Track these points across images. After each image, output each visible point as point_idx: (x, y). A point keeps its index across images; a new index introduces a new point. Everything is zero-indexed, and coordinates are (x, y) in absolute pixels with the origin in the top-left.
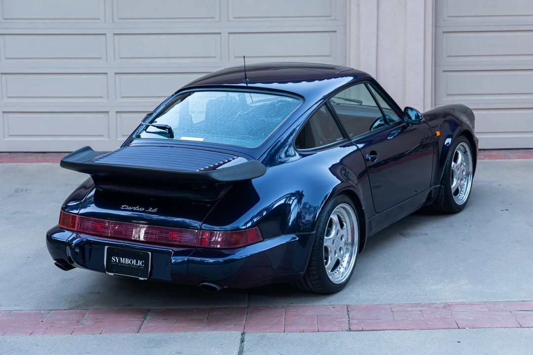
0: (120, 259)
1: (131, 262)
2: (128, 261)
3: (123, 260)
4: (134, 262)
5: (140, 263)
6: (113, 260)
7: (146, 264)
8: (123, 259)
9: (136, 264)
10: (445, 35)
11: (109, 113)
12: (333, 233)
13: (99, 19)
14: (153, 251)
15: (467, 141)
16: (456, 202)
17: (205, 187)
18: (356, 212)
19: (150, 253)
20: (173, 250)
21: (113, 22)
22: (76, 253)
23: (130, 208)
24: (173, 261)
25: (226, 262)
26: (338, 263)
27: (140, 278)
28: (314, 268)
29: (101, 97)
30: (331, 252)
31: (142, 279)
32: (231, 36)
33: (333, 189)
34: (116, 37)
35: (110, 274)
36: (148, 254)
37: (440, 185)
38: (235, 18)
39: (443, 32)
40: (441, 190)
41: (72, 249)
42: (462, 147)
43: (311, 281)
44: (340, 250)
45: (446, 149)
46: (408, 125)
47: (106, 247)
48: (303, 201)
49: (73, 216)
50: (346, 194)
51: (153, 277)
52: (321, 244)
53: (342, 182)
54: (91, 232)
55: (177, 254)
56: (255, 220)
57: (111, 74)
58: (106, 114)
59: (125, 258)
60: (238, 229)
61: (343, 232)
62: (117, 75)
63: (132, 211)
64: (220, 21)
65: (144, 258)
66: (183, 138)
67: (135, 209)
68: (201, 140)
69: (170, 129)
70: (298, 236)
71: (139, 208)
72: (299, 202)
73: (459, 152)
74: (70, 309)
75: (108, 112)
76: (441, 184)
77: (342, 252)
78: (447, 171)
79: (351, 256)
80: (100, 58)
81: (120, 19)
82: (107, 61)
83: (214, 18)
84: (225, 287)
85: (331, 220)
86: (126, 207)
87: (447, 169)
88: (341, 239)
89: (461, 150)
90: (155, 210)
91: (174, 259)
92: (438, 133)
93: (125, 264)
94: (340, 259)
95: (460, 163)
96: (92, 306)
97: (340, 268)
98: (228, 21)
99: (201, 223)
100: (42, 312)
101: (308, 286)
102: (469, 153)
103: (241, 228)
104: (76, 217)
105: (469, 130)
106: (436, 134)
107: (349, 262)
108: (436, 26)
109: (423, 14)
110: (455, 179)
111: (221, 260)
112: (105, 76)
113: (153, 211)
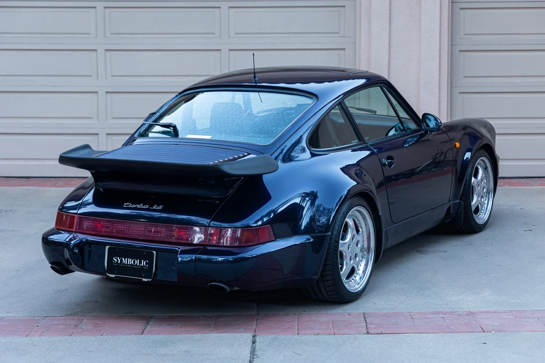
0: (122, 259)
1: (134, 262)
2: (130, 261)
3: (125, 261)
4: (137, 262)
5: (144, 263)
6: (115, 261)
7: (150, 264)
8: (125, 259)
9: (139, 264)
10: (462, 53)
11: (100, 135)
12: (349, 237)
13: (89, 34)
14: (157, 250)
15: (488, 156)
16: (477, 221)
17: (213, 182)
18: (373, 218)
19: (155, 252)
20: (179, 249)
21: (105, 37)
22: (74, 254)
23: (134, 206)
24: (180, 259)
25: (235, 261)
26: (352, 271)
27: (144, 280)
28: (328, 273)
29: (91, 118)
30: (346, 257)
31: (146, 280)
32: (232, 53)
33: (348, 190)
34: (108, 53)
35: (111, 276)
36: (153, 253)
37: (458, 201)
38: (236, 34)
39: (460, 51)
40: (461, 206)
41: (71, 250)
42: (482, 162)
43: (325, 287)
44: (355, 257)
45: (466, 164)
46: (426, 132)
47: (107, 247)
48: (317, 202)
49: (71, 216)
50: (362, 196)
51: (157, 278)
52: (336, 247)
53: (358, 183)
54: (91, 232)
55: (183, 252)
56: (265, 219)
57: (102, 93)
58: (96, 136)
59: (128, 258)
60: (249, 226)
61: (358, 238)
62: (108, 94)
63: (136, 209)
64: (221, 37)
65: (149, 257)
66: (189, 136)
67: (138, 206)
68: (209, 137)
69: (175, 127)
70: (312, 237)
71: (143, 205)
72: (312, 204)
73: (479, 167)
74: (67, 316)
75: (97, 134)
76: (460, 200)
77: (357, 259)
78: (467, 186)
79: (366, 265)
80: (90, 76)
81: (112, 34)
82: (98, 79)
83: (213, 33)
84: (236, 288)
85: (346, 223)
86: (129, 205)
87: (467, 183)
88: (357, 245)
89: (481, 166)
90: (161, 207)
91: (181, 257)
92: (458, 145)
93: (127, 264)
94: (355, 266)
95: (480, 180)
96: (90, 313)
97: (355, 277)
98: (229, 37)
99: (209, 221)
100: (36, 318)
101: (322, 294)
102: (490, 169)
103: (252, 225)
104: (74, 217)
105: (491, 144)
106: (455, 145)
107: (364, 272)
108: (452, 44)
109: (438, 30)
110: (475, 196)
111: (230, 258)
112: (95, 95)
113: (158, 208)
